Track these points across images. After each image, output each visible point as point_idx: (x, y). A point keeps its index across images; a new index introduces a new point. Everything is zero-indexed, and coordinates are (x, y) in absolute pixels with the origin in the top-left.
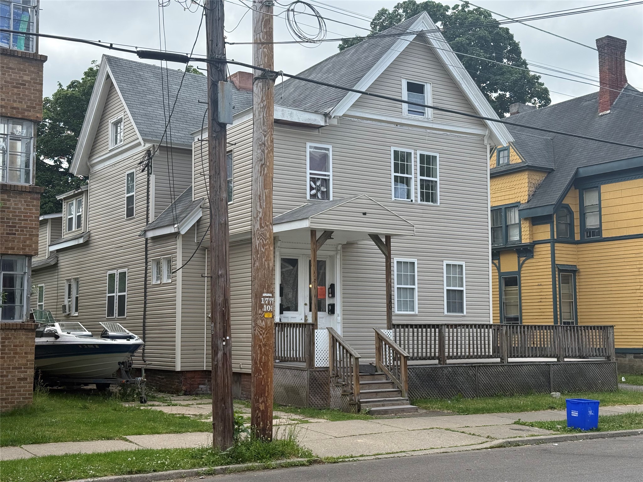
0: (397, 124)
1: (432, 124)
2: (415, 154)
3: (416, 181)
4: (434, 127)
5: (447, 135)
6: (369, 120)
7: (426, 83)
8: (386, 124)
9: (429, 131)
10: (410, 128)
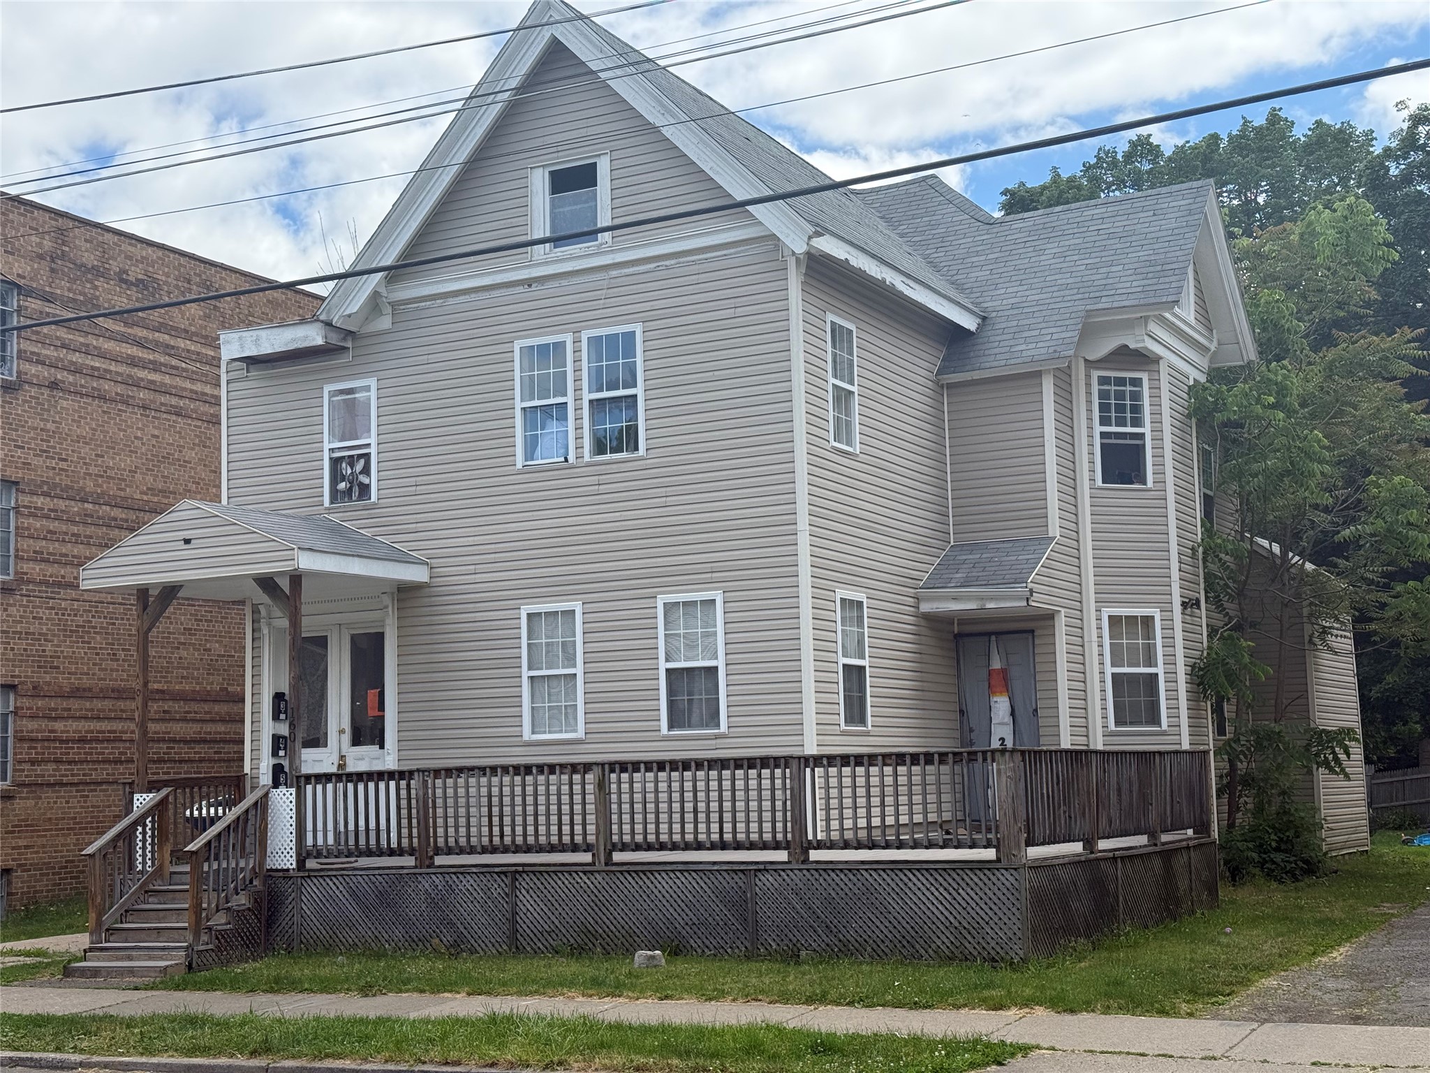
0: (529, 282)
1: (612, 256)
2: (577, 341)
3: (578, 409)
4: (616, 261)
5: (667, 268)
6: (462, 295)
7: (599, 155)
8: (505, 290)
9: (614, 273)
10: (564, 282)
